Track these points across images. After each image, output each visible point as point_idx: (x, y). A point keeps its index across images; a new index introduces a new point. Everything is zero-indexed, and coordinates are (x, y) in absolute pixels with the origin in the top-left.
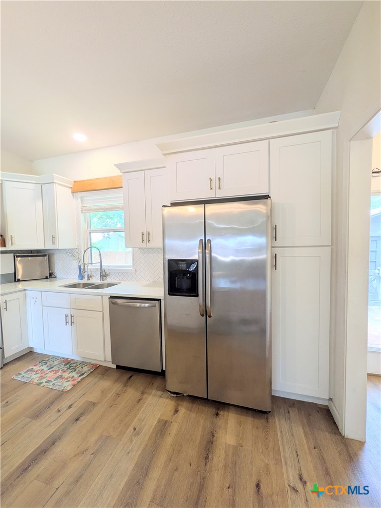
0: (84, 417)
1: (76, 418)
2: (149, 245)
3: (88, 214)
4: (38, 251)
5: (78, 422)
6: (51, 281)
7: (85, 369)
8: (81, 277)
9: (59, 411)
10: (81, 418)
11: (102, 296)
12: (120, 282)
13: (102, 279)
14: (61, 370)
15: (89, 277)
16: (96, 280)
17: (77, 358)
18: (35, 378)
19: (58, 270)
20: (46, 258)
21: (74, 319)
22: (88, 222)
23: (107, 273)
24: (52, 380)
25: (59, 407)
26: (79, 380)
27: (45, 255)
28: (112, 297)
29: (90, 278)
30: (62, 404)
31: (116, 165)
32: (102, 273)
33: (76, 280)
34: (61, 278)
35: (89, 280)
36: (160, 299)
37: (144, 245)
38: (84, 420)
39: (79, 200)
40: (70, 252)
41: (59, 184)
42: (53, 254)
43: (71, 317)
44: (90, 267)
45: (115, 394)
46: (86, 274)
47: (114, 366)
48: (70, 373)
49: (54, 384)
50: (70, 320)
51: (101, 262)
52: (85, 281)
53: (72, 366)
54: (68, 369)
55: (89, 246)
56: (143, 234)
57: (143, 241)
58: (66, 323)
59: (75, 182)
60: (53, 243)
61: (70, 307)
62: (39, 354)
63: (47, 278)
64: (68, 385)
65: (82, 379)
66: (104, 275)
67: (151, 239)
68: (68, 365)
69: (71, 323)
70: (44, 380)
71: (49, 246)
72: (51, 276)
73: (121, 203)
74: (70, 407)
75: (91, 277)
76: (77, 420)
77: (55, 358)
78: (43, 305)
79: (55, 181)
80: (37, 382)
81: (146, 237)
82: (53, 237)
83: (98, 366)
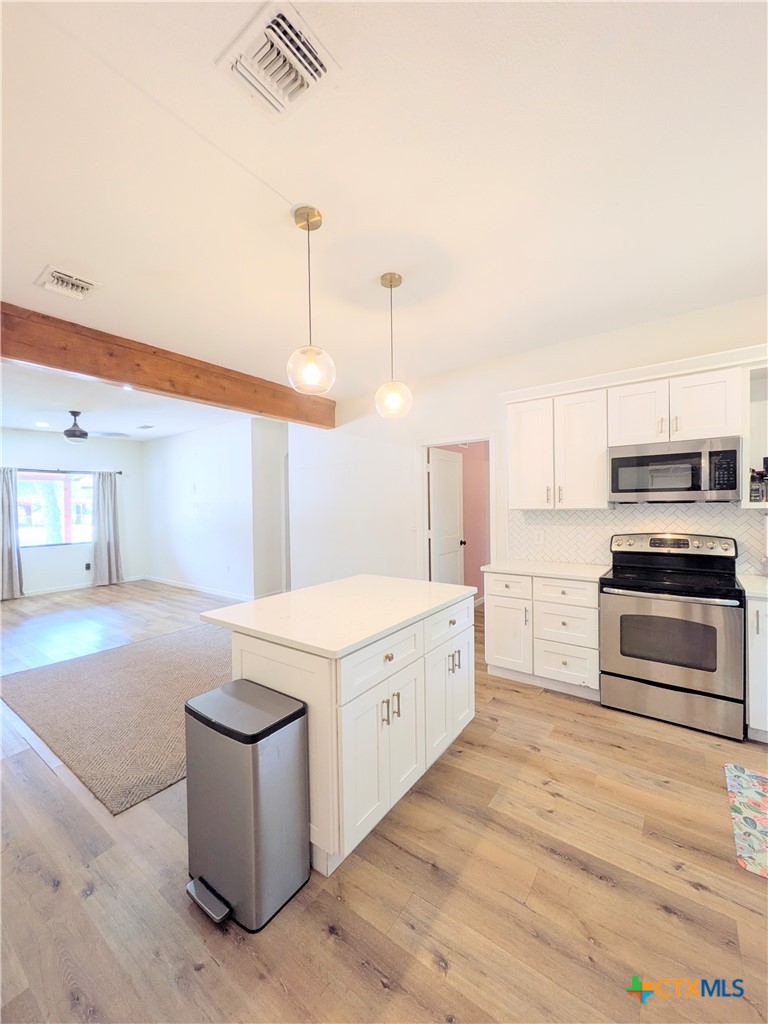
0: (681, 924)
1: (671, 904)
5: (663, 914)
9: (678, 867)
10: (674, 919)
18: (748, 796)
25: (688, 864)
30: (699, 868)
38: (672, 925)
49: (747, 834)
70: (749, 813)
74: (698, 886)
76: (668, 909)
80: (737, 804)
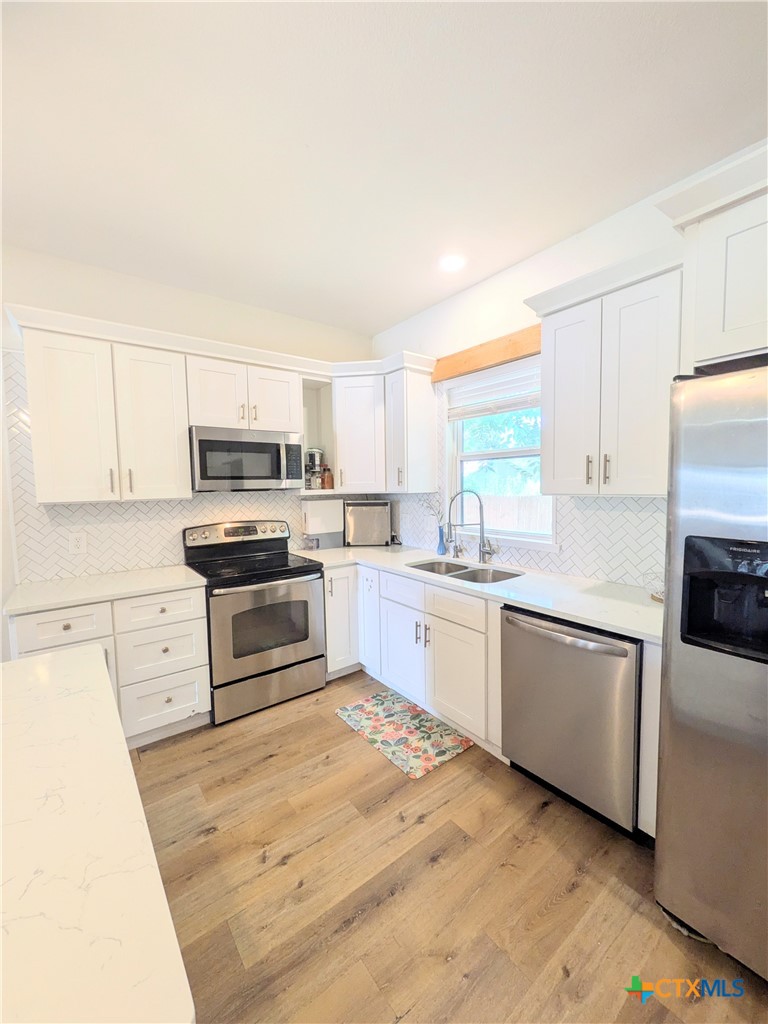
0: (448, 860)
1: (431, 854)
2: (605, 490)
3: (460, 422)
4: (377, 496)
5: (436, 867)
6: (394, 551)
7: (448, 742)
8: (444, 549)
9: (402, 819)
10: (443, 861)
11: (486, 600)
12: (522, 570)
13: (483, 559)
14: (405, 726)
15: (458, 551)
16: (471, 560)
17: (433, 712)
18: (366, 725)
19: (405, 533)
20: (388, 508)
21: (431, 635)
22: (459, 441)
23: (494, 547)
24: (392, 743)
25: (402, 809)
26: (436, 763)
27: (386, 504)
28: (507, 607)
29: (459, 554)
30: (407, 806)
31: (527, 302)
32: (484, 546)
33: (433, 556)
34: (409, 548)
35: (458, 556)
36: (642, 641)
37: (591, 490)
38: (447, 868)
39: (445, 396)
40: (426, 499)
41: (412, 370)
42: (398, 502)
43: (426, 629)
44: (459, 530)
45: (509, 835)
46: (453, 544)
47: (507, 762)
48: (420, 740)
49: (394, 753)
50: (423, 635)
51: (482, 524)
52: (449, 558)
53: (425, 726)
54: (417, 728)
55: (459, 490)
56: (589, 462)
57: (589, 478)
58: (417, 638)
59: (438, 360)
60: (399, 482)
61: (423, 609)
62: (372, 679)
63: (387, 544)
64: (416, 767)
65: (443, 764)
66: (486, 552)
67: (612, 473)
68: (417, 721)
69: (426, 642)
70: (379, 738)
71: (392, 488)
72: (394, 541)
73: (534, 389)
74: (421, 819)
75: (461, 551)
76: (434, 860)
77: (397, 697)
78: (380, 596)
79: (406, 364)
80: (370, 737)
81: (599, 468)
82: (400, 472)
83: (472, 744)
